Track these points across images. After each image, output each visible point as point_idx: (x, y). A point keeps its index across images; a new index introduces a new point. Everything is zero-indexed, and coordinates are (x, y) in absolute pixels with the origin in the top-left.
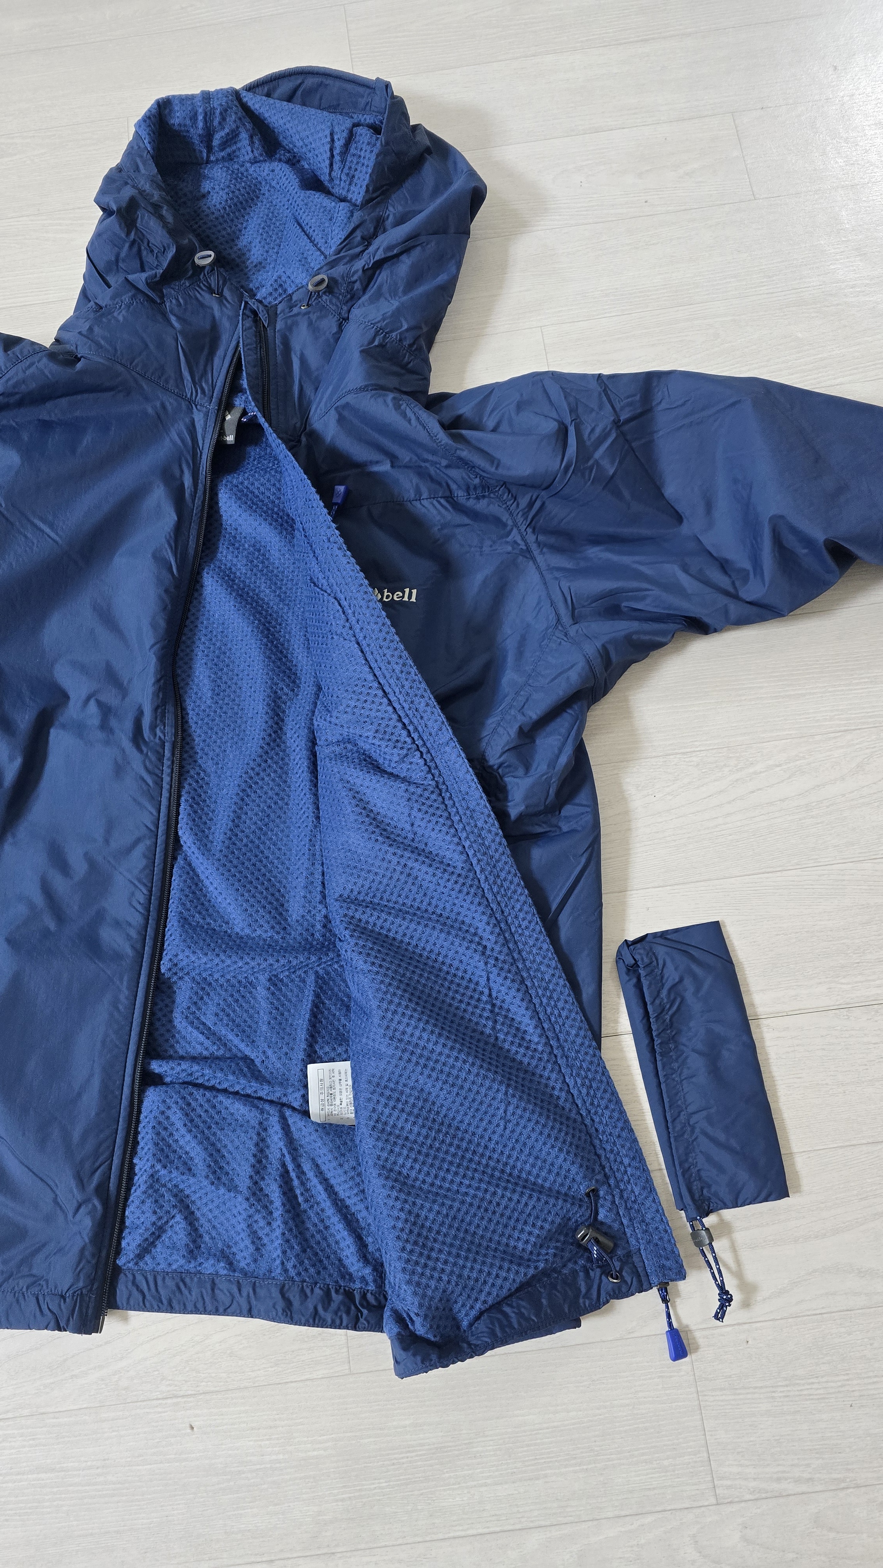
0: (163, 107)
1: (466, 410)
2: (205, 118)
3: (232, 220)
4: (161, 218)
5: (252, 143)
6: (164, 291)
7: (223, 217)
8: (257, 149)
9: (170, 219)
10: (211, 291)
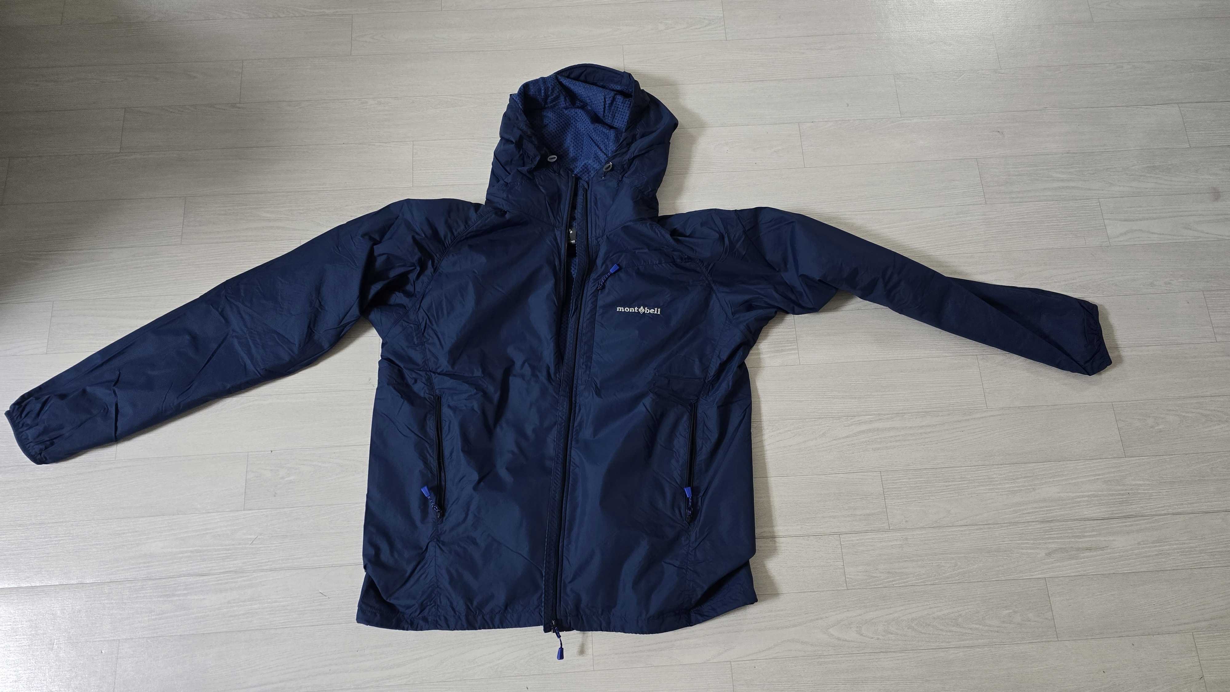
0: (526, 87)
1: (678, 226)
2: (545, 91)
3: (559, 137)
4: (532, 142)
5: (565, 100)
6: (534, 174)
7: (555, 135)
8: (568, 103)
9: (536, 143)
10: (555, 172)
